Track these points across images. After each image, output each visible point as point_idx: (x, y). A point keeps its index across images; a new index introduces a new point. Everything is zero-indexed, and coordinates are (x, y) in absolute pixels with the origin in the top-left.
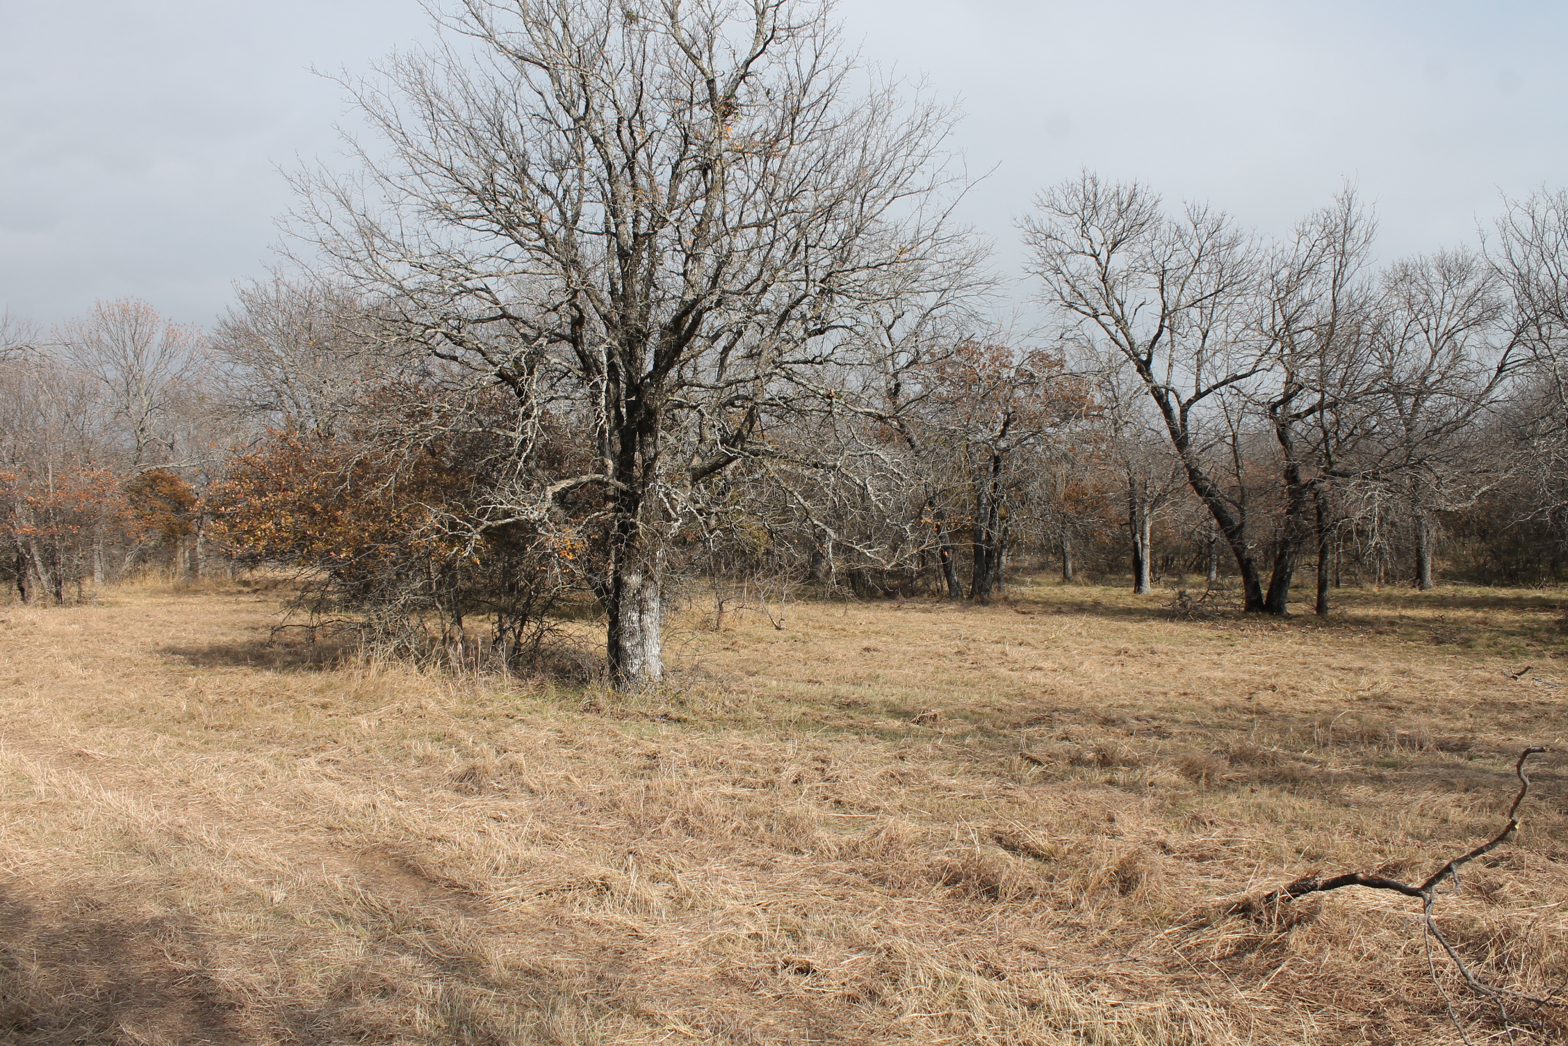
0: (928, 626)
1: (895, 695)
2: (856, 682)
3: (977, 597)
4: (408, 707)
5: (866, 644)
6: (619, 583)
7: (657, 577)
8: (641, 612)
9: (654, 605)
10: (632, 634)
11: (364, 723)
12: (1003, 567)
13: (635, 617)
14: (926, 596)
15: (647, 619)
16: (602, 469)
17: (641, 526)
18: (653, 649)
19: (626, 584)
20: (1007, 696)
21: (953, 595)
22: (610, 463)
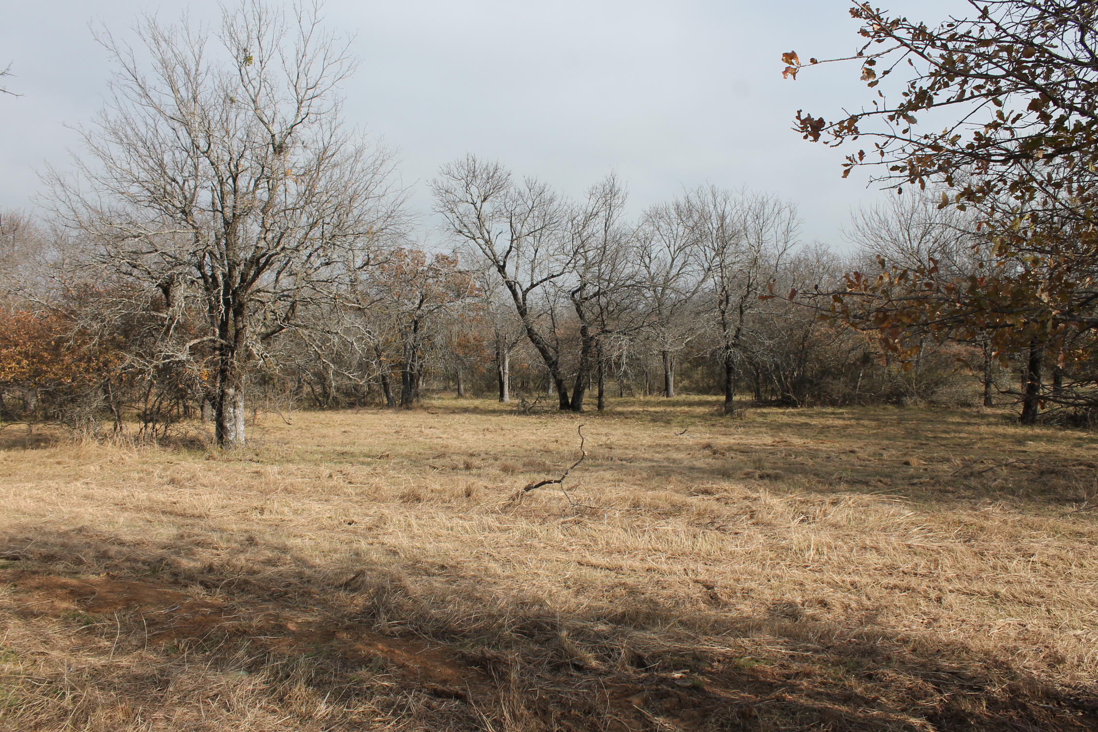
0: (377, 421)
1: (366, 450)
2: (343, 444)
3: (404, 406)
4: (115, 459)
5: (343, 430)
6: (223, 394)
7: (243, 390)
8: (235, 408)
9: (241, 404)
10: (230, 420)
11: (92, 468)
12: (420, 388)
13: (231, 410)
14: (373, 406)
15: (237, 411)
16: (214, 334)
17: (236, 363)
18: (241, 427)
19: (227, 394)
20: (423, 449)
21: (390, 405)
22: (217, 330)
